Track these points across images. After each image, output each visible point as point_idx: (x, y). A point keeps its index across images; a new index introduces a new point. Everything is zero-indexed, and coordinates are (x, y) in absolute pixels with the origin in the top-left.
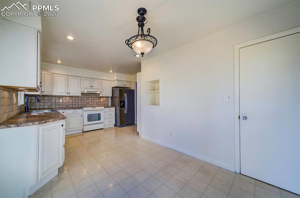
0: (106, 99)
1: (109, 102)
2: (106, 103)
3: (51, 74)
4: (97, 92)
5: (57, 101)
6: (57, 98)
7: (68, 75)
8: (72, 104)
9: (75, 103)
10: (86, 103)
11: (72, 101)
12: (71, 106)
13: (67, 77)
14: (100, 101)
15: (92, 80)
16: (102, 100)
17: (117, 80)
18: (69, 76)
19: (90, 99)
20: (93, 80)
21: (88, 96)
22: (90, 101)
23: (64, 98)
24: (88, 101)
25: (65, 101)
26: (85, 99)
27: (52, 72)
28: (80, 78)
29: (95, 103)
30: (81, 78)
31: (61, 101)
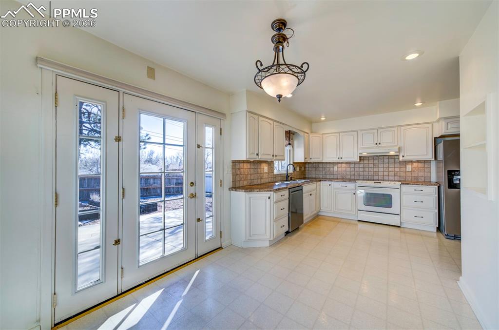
0: (420, 165)
1: (430, 172)
2: (421, 174)
3: (321, 136)
4: (389, 153)
5: (332, 169)
6: (332, 165)
7: (339, 133)
8: (349, 174)
9: (353, 172)
10: (372, 173)
11: (349, 168)
12: (348, 177)
13: (338, 135)
14: (402, 169)
15: (379, 131)
16: (409, 167)
17: (446, 118)
18: (341, 132)
19: (381, 165)
20: (382, 130)
21: (376, 161)
22: (381, 169)
23: (340, 165)
24: (375, 169)
25: (340, 169)
26: (371, 165)
27: (321, 133)
28: (356, 132)
29: (392, 174)
30: (359, 132)
31: (336, 168)
